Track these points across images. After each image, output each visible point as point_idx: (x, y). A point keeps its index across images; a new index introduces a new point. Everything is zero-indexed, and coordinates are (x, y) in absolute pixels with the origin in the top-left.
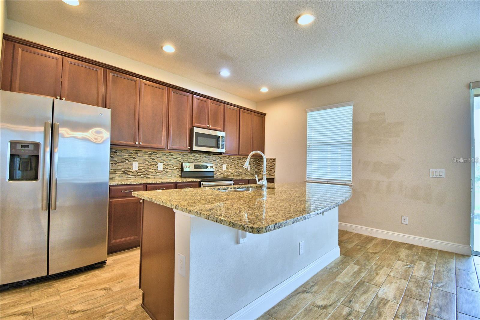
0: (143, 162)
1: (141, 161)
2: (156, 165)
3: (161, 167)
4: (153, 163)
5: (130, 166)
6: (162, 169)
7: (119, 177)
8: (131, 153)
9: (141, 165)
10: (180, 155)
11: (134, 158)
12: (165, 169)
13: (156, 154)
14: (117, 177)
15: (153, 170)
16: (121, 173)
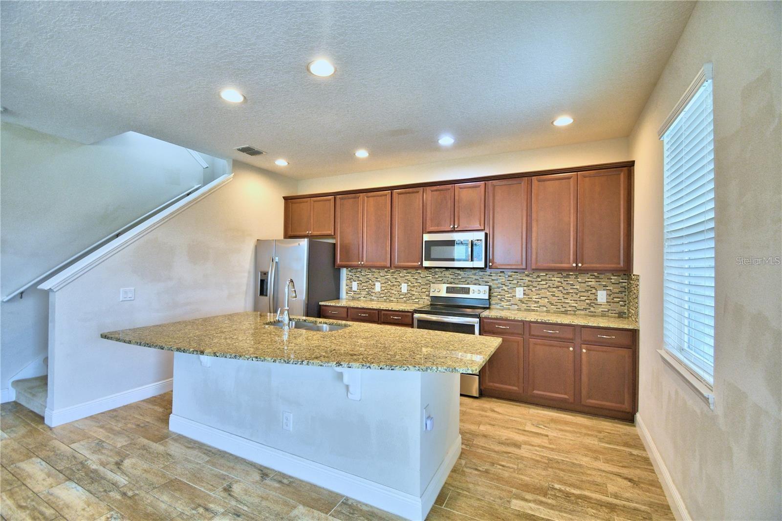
0: (386, 282)
1: (383, 281)
2: (399, 286)
3: (404, 288)
4: (395, 284)
5: (373, 287)
6: (406, 291)
7: (364, 297)
8: (374, 272)
9: (383, 285)
10: (431, 273)
11: (377, 278)
12: (410, 292)
13: (399, 272)
14: (362, 297)
15: (396, 292)
16: (365, 293)
